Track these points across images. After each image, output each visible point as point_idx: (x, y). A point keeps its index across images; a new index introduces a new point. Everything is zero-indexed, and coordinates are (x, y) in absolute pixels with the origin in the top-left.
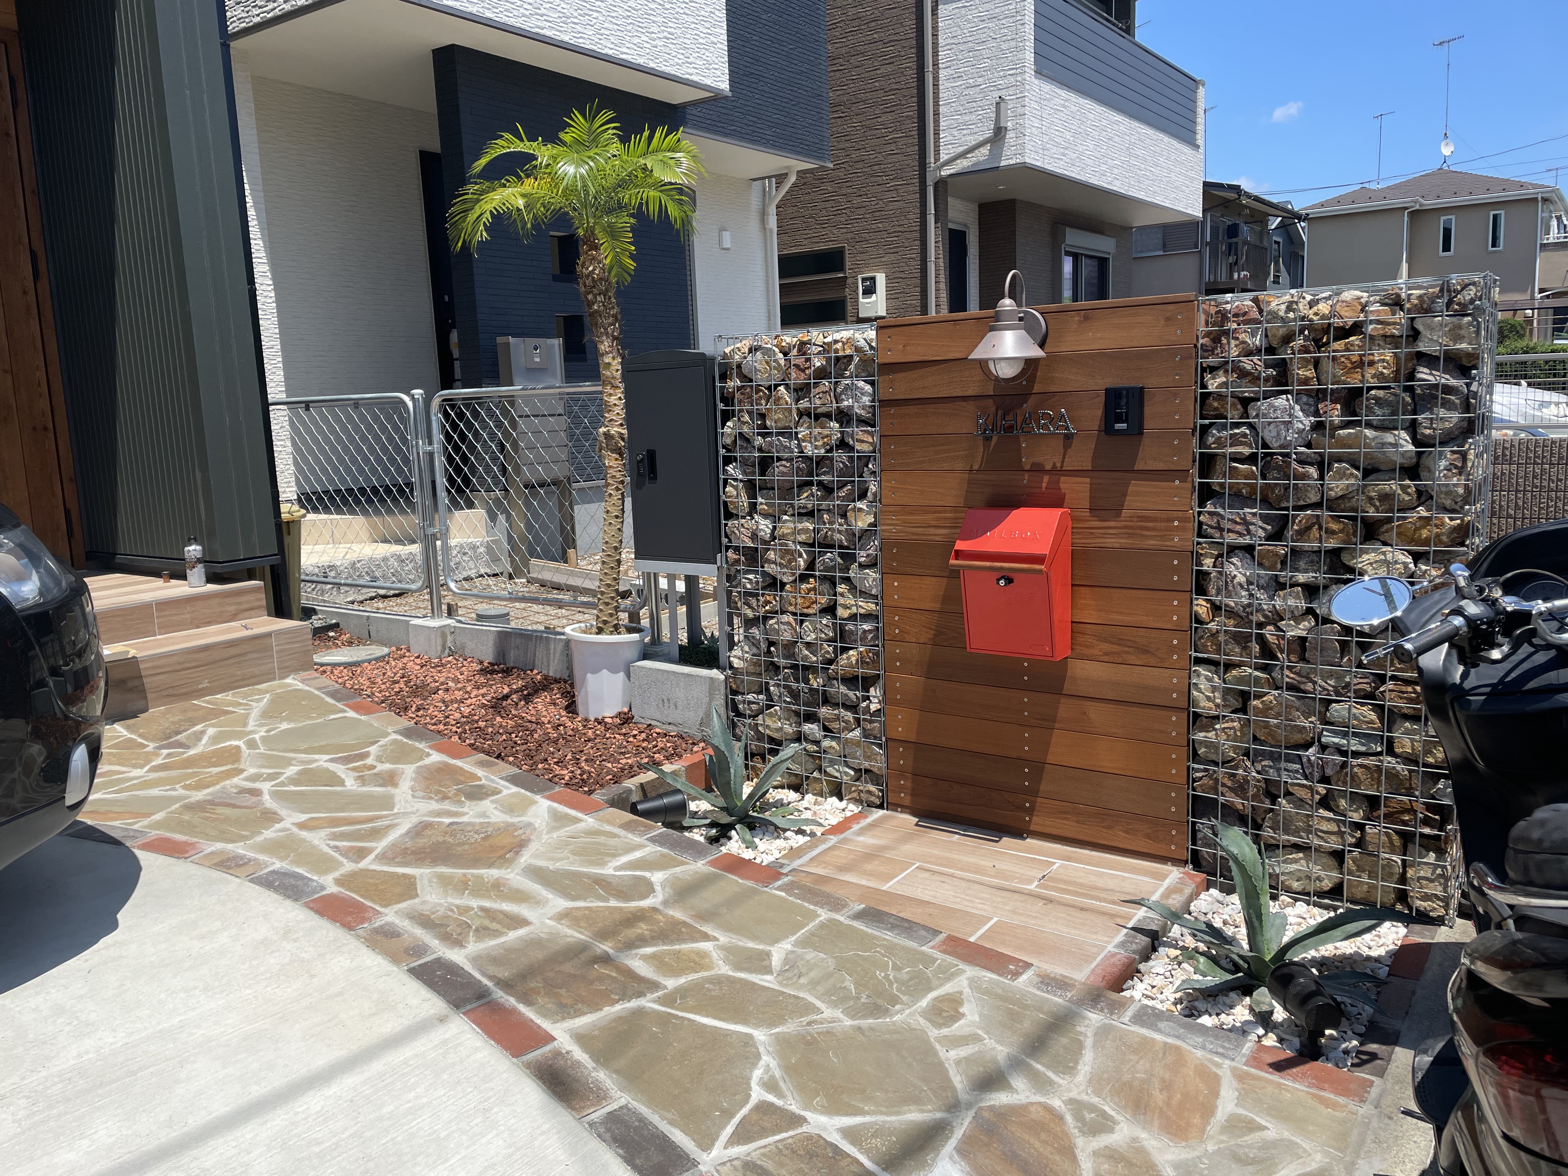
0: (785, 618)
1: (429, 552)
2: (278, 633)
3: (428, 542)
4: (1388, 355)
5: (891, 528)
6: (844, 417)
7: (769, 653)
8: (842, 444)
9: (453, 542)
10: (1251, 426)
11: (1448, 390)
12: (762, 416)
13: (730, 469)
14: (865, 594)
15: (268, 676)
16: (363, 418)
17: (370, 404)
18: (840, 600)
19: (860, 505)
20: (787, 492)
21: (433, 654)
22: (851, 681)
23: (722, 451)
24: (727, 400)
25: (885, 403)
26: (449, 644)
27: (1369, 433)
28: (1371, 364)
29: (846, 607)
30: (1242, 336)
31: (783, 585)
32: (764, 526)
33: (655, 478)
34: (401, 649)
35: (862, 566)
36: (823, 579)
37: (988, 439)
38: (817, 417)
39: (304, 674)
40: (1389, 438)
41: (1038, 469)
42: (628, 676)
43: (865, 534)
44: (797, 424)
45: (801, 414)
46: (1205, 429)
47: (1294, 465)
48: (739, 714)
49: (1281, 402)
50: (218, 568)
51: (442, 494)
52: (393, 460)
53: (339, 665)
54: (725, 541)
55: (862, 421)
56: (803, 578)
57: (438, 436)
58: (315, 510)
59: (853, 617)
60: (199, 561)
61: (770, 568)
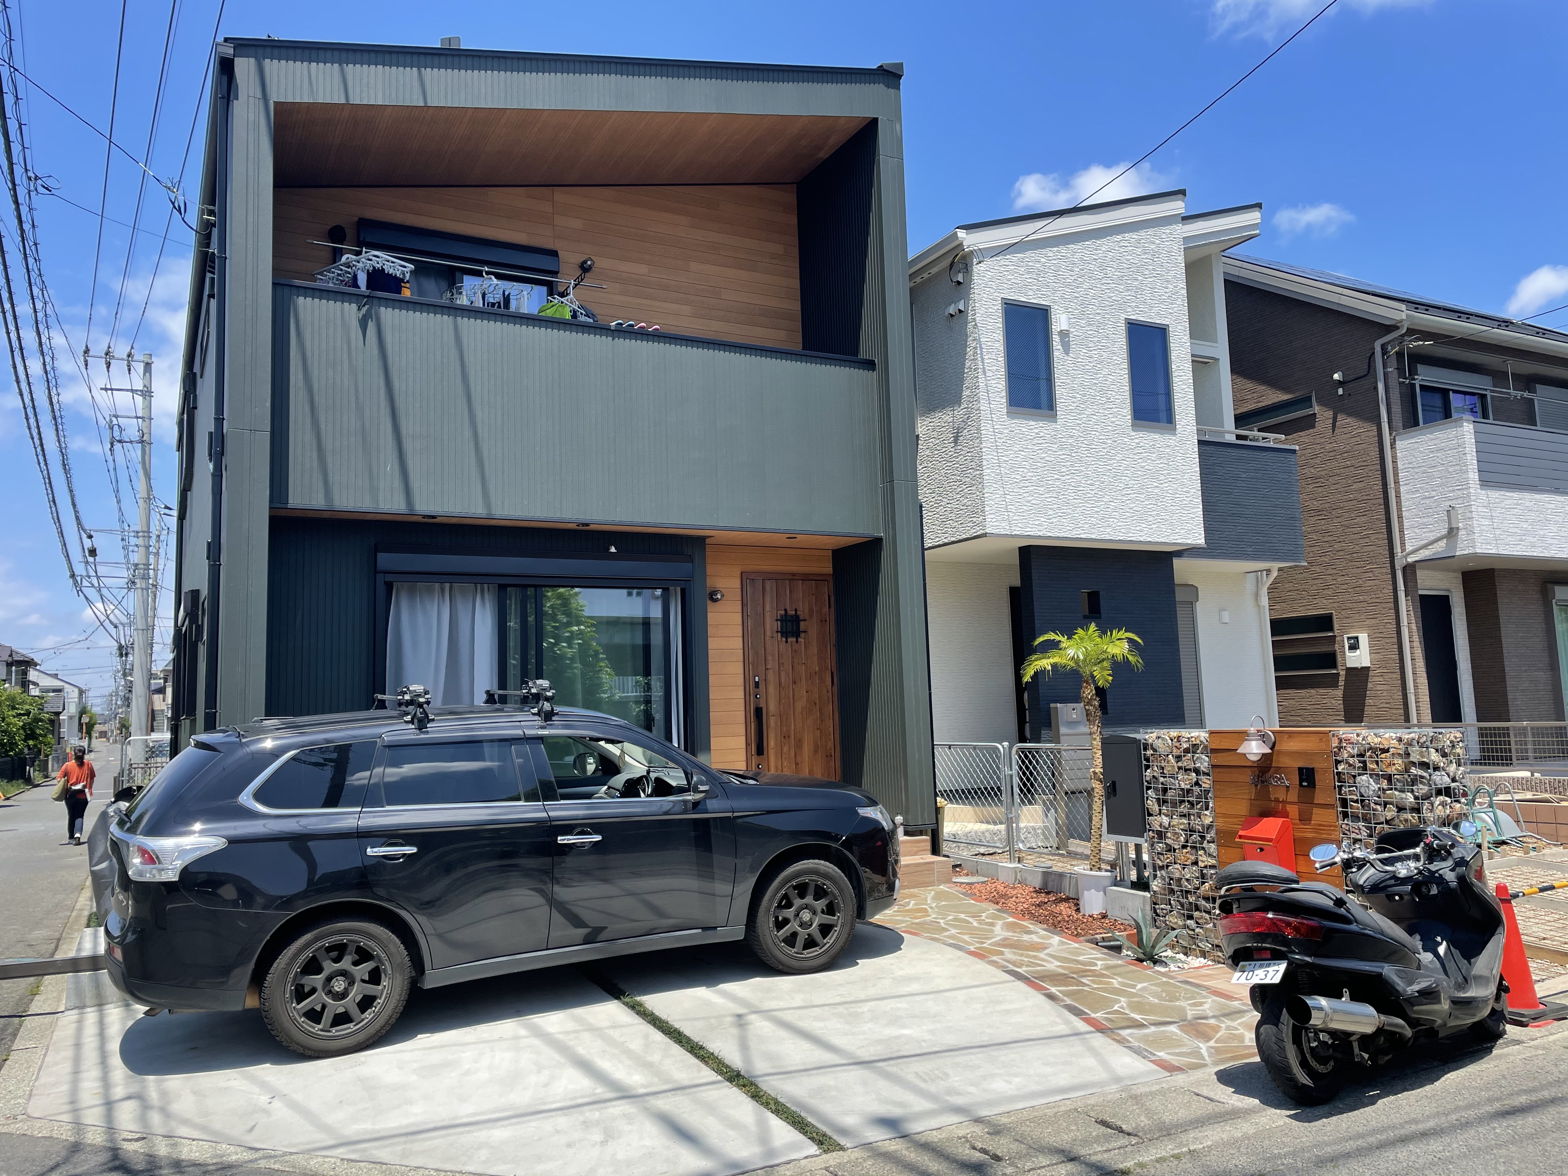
0: (1177, 866)
1: (1009, 830)
2: (938, 862)
3: (1009, 822)
4: (1400, 761)
5: (1220, 823)
6: (1197, 771)
7: (1170, 884)
8: (1197, 784)
9: (1022, 825)
10: (1356, 787)
11: (1422, 777)
12: (1163, 768)
13: (1149, 792)
14: (1210, 855)
15: (932, 884)
16: (978, 756)
17: (981, 748)
18: (1200, 858)
19: (1206, 812)
20: (1174, 805)
21: (1010, 882)
22: (1206, 899)
23: (1146, 784)
24: (1147, 760)
25: (1213, 766)
26: (1019, 877)
27: (1397, 793)
28: (1394, 764)
29: (1203, 862)
30: (1349, 749)
31: (1175, 850)
32: (1165, 820)
33: (1115, 795)
34: (994, 879)
35: (1209, 842)
36: (1192, 847)
37: (1256, 786)
38: (1186, 770)
39: (949, 885)
40: (1403, 795)
41: (1277, 800)
42: (1105, 893)
43: (1209, 827)
44: (1177, 773)
45: (1180, 768)
46: (1340, 787)
47: (1372, 805)
48: (1158, 915)
49: (1364, 777)
50: (910, 829)
51: (1016, 797)
52: (992, 778)
53: (964, 883)
54: (1148, 827)
55: (1205, 774)
56: (1184, 847)
57: (1015, 767)
58: (952, 802)
59: (1206, 867)
60: (902, 824)
61: (1169, 841)
